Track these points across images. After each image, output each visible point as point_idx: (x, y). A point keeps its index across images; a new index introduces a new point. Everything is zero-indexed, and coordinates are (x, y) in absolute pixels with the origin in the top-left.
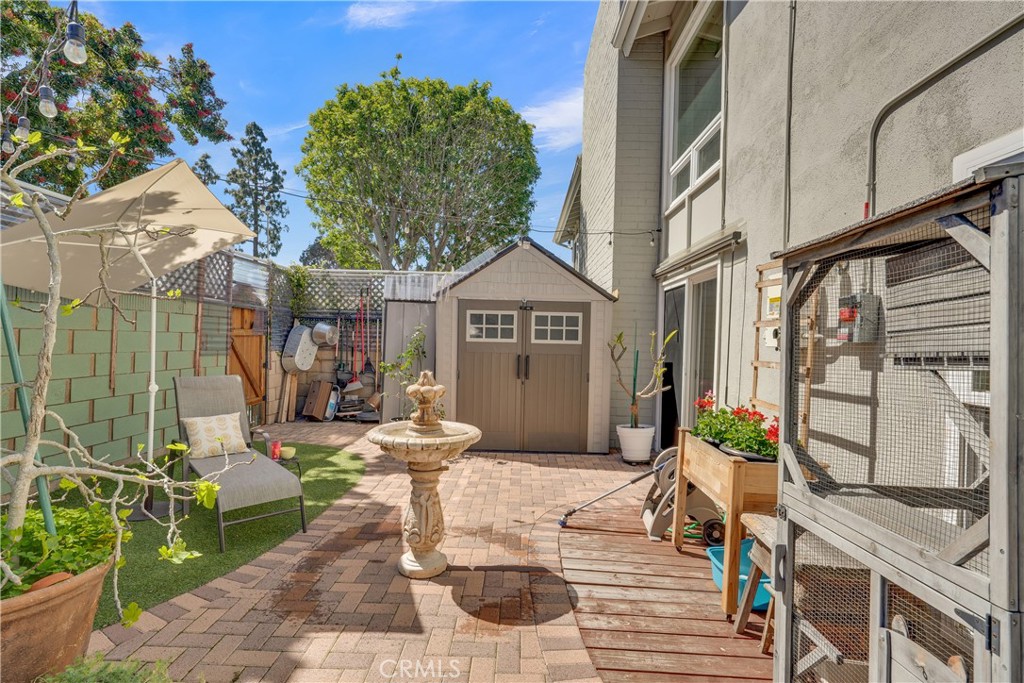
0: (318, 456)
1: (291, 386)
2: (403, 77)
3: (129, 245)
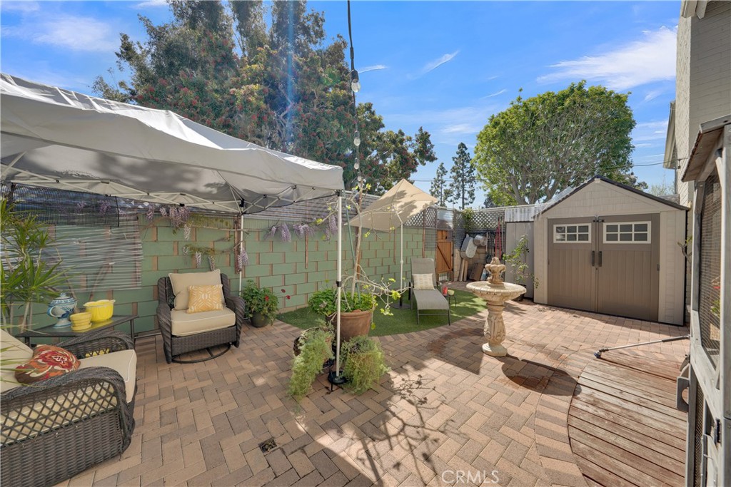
0: (468, 297)
1: (465, 265)
2: (524, 100)
3: (395, 211)
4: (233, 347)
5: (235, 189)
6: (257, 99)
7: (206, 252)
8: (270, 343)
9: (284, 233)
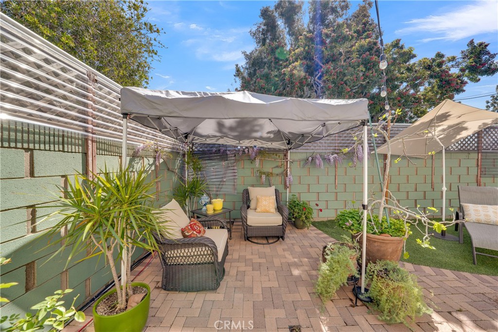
3: (433, 136)
4: (281, 239)
5: (284, 133)
6: (298, 71)
7: (268, 175)
8: (306, 243)
9: (317, 162)
